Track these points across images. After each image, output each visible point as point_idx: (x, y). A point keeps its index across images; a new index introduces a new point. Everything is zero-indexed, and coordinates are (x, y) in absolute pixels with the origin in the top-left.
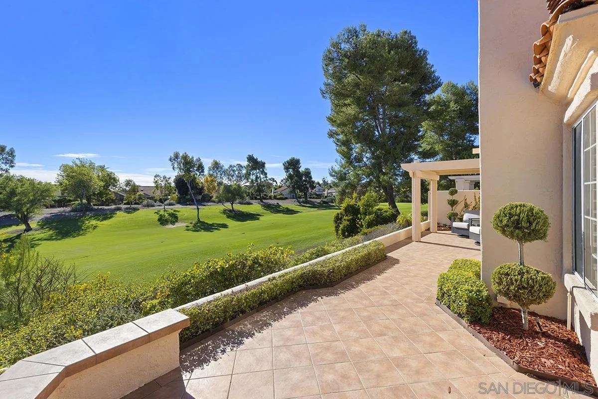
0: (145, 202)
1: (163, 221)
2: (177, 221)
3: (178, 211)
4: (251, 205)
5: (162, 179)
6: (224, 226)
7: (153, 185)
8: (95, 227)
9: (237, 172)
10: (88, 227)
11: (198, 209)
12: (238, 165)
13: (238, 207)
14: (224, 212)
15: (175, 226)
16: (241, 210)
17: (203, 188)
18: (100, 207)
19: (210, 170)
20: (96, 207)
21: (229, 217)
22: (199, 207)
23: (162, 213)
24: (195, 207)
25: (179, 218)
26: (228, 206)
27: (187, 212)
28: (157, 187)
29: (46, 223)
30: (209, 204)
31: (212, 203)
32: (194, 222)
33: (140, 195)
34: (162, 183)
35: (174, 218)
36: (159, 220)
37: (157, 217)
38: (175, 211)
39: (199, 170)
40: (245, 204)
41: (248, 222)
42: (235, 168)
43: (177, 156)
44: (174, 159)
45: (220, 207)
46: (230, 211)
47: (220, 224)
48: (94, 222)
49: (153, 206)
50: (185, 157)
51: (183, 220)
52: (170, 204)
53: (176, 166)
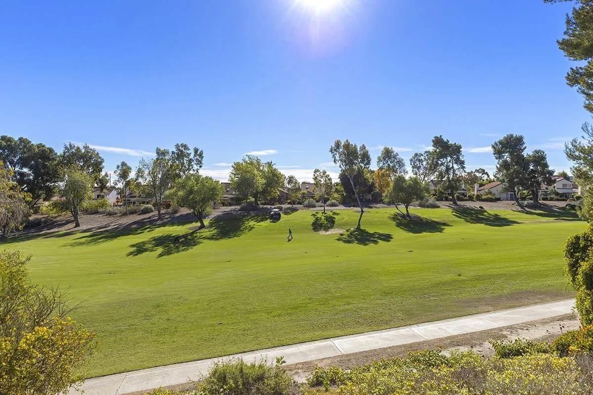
0: (306, 202)
1: (317, 226)
2: (332, 227)
3: (338, 214)
4: (437, 209)
5: (322, 174)
6: (387, 238)
7: (312, 182)
8: (252, 228)
9: (425, 163)
10: (245, 229)
11: (362, 212)
12: (426, 152)
13: (415, 210)
14: (395, 218)
15: (327, 233)
16: (420, 215)
17: (373, 184)
18: (265, 206)
19: (380, 160)
20: (261, 206)
21: (398, 225)
22: (364, 210)
23: (319, 215)
24: (359, 209)
25: (336, 223)
26: (402, 208)
27: (347, 214)
28: (316, 184)
29: (216, 222)
30: (378, 205)
31: (382, 205)
32: (352, 229)
33: (304, 193)
34: (322, 180)
35: (331, 222)
36: (314, 224)
37: (312, 220)
38: (334, 214)
39: (364, 161)
40: (428, 207)
41: (424, 234)
42: (422, 158)
43: (338, 145)
44: (335, 150)
45: (392, 210)
46: (403, 216)
47: (382, 235)
48: (252, 223)
49: (314, 206)
50: (347, 146)
51: (340, 226)
52: (333, 205)
53: (337, 157)
